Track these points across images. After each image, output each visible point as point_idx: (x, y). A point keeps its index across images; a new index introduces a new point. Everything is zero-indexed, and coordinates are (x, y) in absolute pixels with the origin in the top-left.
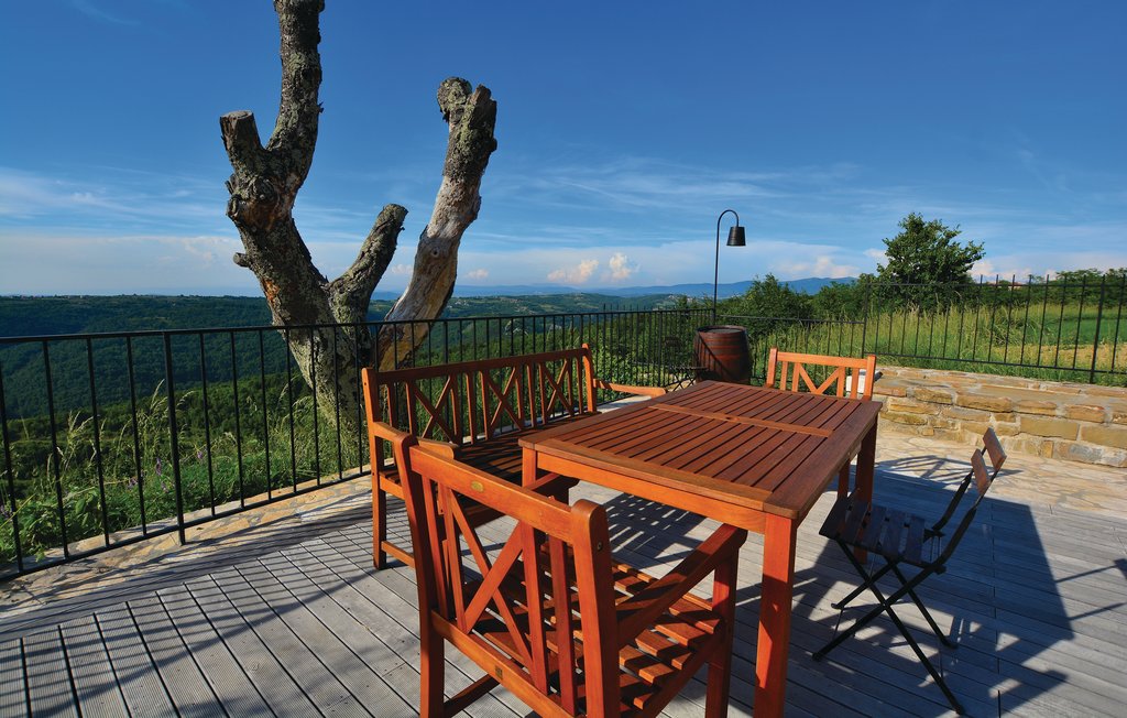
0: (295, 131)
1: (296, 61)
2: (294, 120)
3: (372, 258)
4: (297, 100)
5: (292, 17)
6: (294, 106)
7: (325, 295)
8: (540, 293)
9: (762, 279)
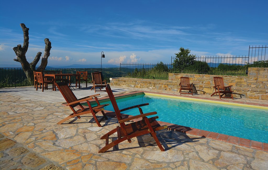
0: (26, 46)
1: (26, 38)
2: (25, 44)
3: (36, 60)
4: (26, 42)
5: (25, 32)
6: (26, 43)
7: (29, 65)
8: (105, 67)
9: (159, 63)
